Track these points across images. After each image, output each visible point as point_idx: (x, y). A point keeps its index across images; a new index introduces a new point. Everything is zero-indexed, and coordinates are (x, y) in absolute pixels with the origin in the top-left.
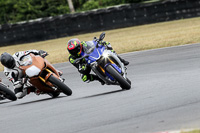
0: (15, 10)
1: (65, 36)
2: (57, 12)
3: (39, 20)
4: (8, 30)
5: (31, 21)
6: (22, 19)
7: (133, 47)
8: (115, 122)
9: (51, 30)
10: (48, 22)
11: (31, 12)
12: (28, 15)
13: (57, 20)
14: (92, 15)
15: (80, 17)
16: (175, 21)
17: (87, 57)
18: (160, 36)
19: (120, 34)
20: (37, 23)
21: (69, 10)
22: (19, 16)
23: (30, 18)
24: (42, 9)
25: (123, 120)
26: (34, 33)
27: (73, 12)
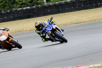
0: (16, 2)
1: (41, 16)
2: (38, 4)
3: (29, 8)
4: (13, 13)
5: (24, 8)
6: (20, 7)
7: (76, 21)
8: (67, 60)
9: (34, 13)
10: (33, 9)
11: (24, 4)
12: (23, 5)
13: (38, 8)
14: (55, 5)
15: (49, 6)
16: (98, 8)
17: (46, 29)
18: (90, 16)
19: (70, 15)
20: (27, 9)
21: (44, 3)
22: (18, 6)
23: (24, 7)
24: (30, 2)
25: (71, 59)
26: (26, 14)
27: (46, 4)
